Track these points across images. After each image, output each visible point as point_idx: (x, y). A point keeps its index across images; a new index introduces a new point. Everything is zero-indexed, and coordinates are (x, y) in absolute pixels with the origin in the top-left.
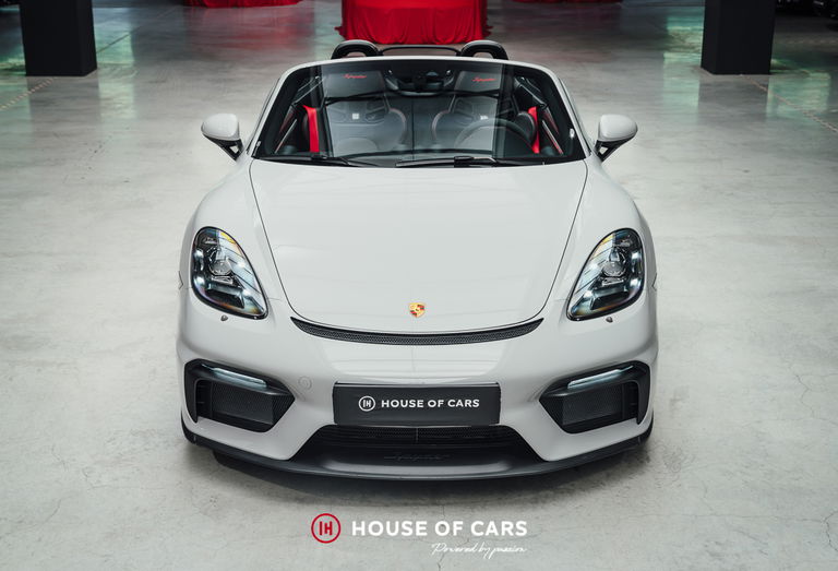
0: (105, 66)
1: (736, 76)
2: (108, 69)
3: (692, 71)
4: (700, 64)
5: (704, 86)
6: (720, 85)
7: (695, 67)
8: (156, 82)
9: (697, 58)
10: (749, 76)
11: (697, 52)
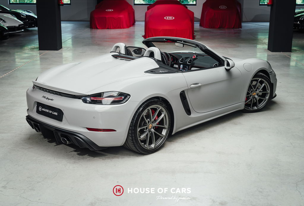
0: (65, 47)
1: (280, 53)
2: (65, 49)
3: (265, 51)
4: (267, 48)
5: (268, 55)
6: (274, 55)
7: (266, 49)
8: (82, 53)
9: (266, 47)
10: (284, 53)
11: (266, 45)
